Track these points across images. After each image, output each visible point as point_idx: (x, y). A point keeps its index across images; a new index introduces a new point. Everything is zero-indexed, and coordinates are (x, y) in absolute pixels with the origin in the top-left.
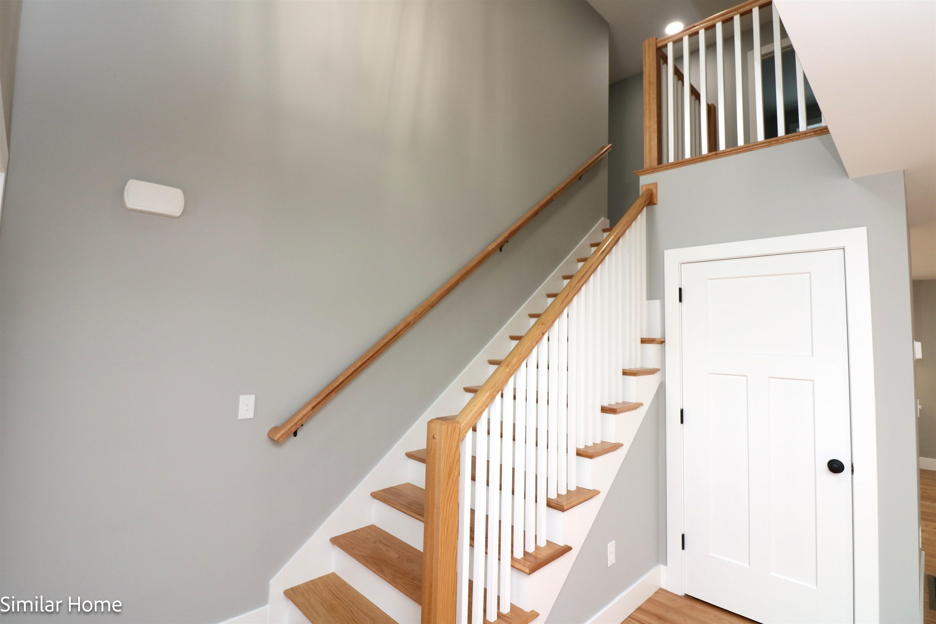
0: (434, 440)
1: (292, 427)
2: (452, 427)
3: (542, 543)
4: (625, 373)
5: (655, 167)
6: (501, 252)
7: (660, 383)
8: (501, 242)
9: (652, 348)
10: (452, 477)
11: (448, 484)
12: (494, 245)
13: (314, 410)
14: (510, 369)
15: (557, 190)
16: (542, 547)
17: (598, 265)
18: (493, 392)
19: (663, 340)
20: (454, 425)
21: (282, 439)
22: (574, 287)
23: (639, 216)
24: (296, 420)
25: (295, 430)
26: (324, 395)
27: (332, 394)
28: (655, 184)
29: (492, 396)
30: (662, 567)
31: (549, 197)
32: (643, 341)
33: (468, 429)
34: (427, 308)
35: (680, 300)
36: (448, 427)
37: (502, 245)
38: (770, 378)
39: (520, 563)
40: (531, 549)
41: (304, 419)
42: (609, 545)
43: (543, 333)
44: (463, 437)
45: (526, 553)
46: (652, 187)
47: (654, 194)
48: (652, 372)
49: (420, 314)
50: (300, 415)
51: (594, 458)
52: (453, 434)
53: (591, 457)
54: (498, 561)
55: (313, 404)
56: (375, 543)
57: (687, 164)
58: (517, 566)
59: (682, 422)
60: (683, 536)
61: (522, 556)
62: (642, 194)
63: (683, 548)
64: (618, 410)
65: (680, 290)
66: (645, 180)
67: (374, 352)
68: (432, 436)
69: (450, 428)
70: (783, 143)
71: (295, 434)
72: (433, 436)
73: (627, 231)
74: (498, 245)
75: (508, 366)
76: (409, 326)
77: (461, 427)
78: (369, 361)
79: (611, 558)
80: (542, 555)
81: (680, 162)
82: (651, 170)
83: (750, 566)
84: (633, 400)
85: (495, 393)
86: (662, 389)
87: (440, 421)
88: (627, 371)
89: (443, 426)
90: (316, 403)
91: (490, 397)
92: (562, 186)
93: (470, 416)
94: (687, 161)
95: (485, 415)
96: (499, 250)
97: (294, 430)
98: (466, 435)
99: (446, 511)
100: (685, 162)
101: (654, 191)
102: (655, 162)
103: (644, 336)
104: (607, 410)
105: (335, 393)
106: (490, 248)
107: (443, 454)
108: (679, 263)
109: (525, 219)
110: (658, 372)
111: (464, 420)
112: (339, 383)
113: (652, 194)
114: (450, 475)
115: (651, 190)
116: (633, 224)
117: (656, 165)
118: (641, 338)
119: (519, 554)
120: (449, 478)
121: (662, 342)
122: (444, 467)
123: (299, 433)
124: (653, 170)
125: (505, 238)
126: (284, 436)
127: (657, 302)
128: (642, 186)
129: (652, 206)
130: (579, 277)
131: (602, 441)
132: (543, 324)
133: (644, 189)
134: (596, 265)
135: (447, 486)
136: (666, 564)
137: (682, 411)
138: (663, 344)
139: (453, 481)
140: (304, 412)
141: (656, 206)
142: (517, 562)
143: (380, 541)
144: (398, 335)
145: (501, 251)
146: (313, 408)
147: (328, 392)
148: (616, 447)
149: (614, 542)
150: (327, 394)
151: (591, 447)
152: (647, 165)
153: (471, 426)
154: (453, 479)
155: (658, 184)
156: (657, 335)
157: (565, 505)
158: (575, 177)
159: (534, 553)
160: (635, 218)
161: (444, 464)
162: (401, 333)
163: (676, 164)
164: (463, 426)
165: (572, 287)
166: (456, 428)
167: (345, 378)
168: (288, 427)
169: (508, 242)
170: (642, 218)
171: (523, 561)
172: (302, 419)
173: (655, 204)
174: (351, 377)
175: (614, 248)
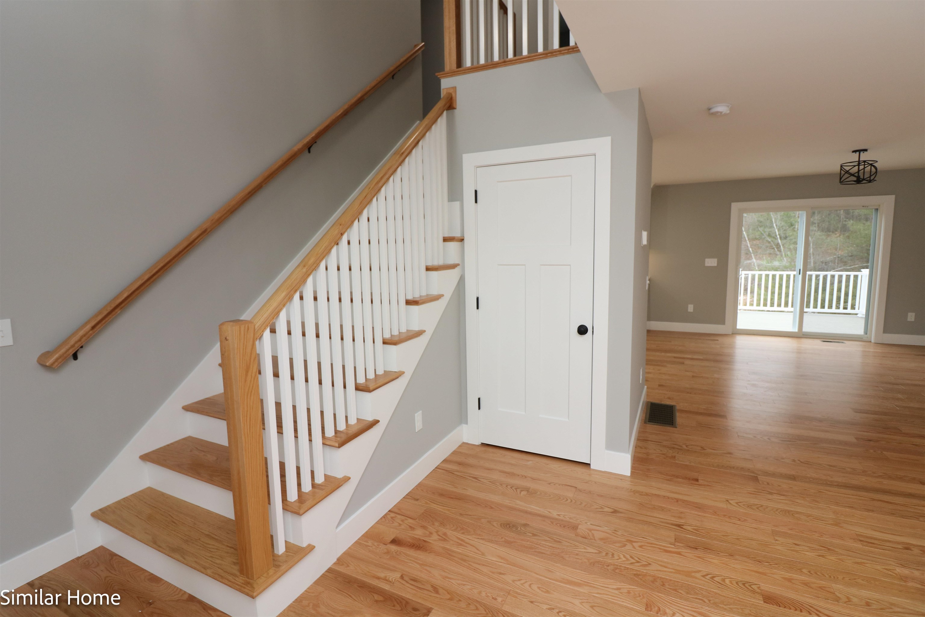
0: (227, 341)
1: (68, 350)
2: (245, 327)
3: (353, 421)
4: (428, 269)
5: (454, 71)
6: (310, 154)
7: (460, 276)
8: (308, 143)
9: (452, 245)
10: (250, 374)
11: (245, 381)
12: (300, 146)
13: (95, 329)
14: (307, 269)
15: (368, 88)
16: (353, 424)
17: (398, 168)
18: (290, 292)
19: (462, 238)
20: (247, 325)
21: (56, 364)
22: (372, 188)
23: (439, 120)
24: (72, 342)
25: (74, 352)
26: (105, 313)
27: (116, 310)
28: (455, 88)
29: (289, 296)
30: (464, 426)
31: (359, 95)
32: (445, 240)
33: (265, 329)
34: (226, 213)
35: (476, 202)
36: (240, 327)
37: (311, 145)
38: (541, 265)
39: (331, 440)
40: (342, 426)
41: (83, 340)
42: (416, 415)
43: (341, 234)
44: (260, 336)
45: (336, 431)
46: (451, 91)
47: (453, 99)
48: (453, 266)
49: (218, 220)
50: (77, 336)
51: (398, 345)
52: (247, 333)
53: (395, 344)
54: (309, 443)
55: (93, 323)
56: (191, 451)
57: (481, 69)
58: (327, 443)
59: (478, 308)
60: (479, 399)
61: (333, 434)
62: (443, 97)
63: (479, 409)
64: (420, 302)
65: (476, 191)
66: (446, 83)
67: (164, 263)
68: (224, 338)
69: (242, 329)
70: (557, 56)
71: (75, 357)
72: (226, 338)
73: (427, 134)
74: (305, 145)
75: (304, 266)
76: (206, 233)
77: (256, 328)
78: (159, 274)
79: (419, 425)
80: (352, 431)
81: (476, 68)
82: (451, 73)
83: (525, 413)
84: (435, 292)
85: (292, 292)
86: (462, 281)
87: (232, 323)
88: (429, 267)
89: (234, 327)
90: (96, 322)
91: (287, 296)
92: (373, 84)
93: (265, 316)
94: (481, 67)
95: (283, 315)
96: (307, 151)
97: (72, 352)
98: (263, 334)
99: (247, 406)
100: (479, 67)
101: (453, 95)
102: (454, 65)
103: (446, 235)
104: (411, 303)
105: (120, 309)
106: (296, 149)
107: (237, 353)
108: (475, 166)
109: (334, 118)
110: (458, 266)
111: (259, 320)
112: (123, 298)
113: (451, 98)
114: (247, 372)
115: (451, 94)
116: (433, 127)
117: (455, 68)
118: (444, 237)
119: (330, 432)
120: (247, 375)
121: (462, 240)
122: (240, 366)
123: (80, 356)
124: (453, 74)
125: (312, 138)
126: (60, 360)
127: (457, 204)
128: (443, 89)
129: (453, 110)
130: (378, 179)
131: (407, 330)
132: (340, 225)
133: (445, 93)
134: (395, 167)
135: (245, 382)
136: (467, 423)
137: (478, 299)
138: (463, 241)
139: (252, 377)
140: (81, 333)
141: (455, 111)
142: (330, 440)
143: (197, 448)
144: (193, 244)
145: (309, 152)
146: (93, 328)
147: (109, 309)
148: (419, 333)
149: (421, 411)
150: (109, 311)
151: (397, 335)
152: (447, 68)
153: (267, 326)
154: (251, 375)
155: (457, 89)
156: (458, 235)
157: (371, 387)
158: (388, 75)
159: (345, 430)
160: (435, 121)
161: (240, 363)
162: (196, 241)
163: (472, 69)
164: (259, 326)
165: (371, 189)
166: (250, 328)
167: (130, 292)
168: (63, 350)
169: (316, 142)
170: (442, 122)
171: (334, 438)
172: (80, 340)
173: (455, 108)
174: (138, 292)
175: (414, 151)
